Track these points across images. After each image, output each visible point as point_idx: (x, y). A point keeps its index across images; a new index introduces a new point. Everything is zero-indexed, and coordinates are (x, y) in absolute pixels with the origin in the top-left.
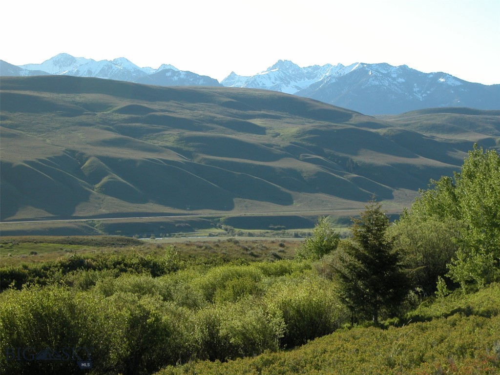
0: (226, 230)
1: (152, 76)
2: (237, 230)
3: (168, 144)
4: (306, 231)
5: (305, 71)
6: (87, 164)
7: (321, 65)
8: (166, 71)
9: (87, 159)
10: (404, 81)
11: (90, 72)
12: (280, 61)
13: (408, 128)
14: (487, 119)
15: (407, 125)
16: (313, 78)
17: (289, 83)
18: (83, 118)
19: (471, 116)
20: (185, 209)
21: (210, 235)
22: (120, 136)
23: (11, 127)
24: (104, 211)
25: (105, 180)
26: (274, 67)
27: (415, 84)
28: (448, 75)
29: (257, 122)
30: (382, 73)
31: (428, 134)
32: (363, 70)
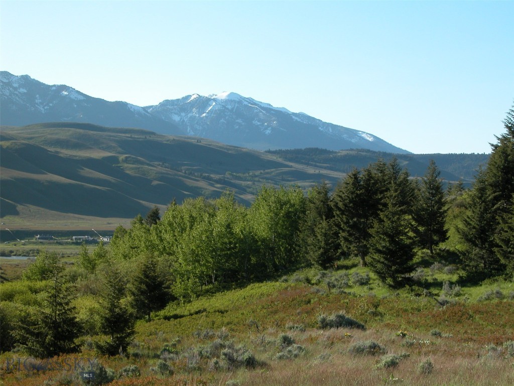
10: (26, 91)
13: (31, 142)
14: (111, 136)
15: (31, 138)
19: (95, 132)
27: (38, 96)
28: (71, 89)
30: (2, 82)
31: (52, 149)
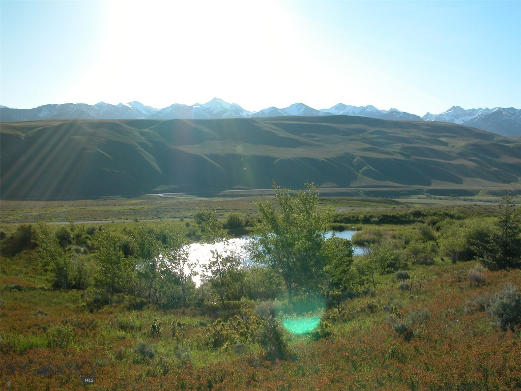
0: (427, 196)
1: (386, 114)
2: (433, 196)
3: (396, 151)
4: (470, 198)
5: (468, 112)
6: (355, 160)
7: (476, 108)
8: (393, 112)
9: (355, 158)
11: (354, 113)
12: (454, 106)
16: (472, 115)
17: (458, 118)
18: (353, 137)
20: (405, 184)
21: (419, 198)
22: (372, 146)
23: (318, 141)
24: (364, 184)
25: (365, 168)
26: (451, 110)
29: (443, 139)
30: (510, 113)
32: (500, 112)
